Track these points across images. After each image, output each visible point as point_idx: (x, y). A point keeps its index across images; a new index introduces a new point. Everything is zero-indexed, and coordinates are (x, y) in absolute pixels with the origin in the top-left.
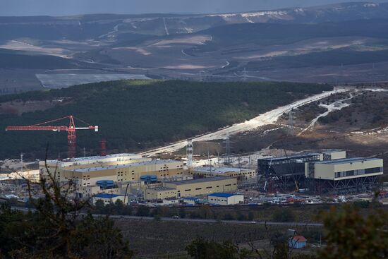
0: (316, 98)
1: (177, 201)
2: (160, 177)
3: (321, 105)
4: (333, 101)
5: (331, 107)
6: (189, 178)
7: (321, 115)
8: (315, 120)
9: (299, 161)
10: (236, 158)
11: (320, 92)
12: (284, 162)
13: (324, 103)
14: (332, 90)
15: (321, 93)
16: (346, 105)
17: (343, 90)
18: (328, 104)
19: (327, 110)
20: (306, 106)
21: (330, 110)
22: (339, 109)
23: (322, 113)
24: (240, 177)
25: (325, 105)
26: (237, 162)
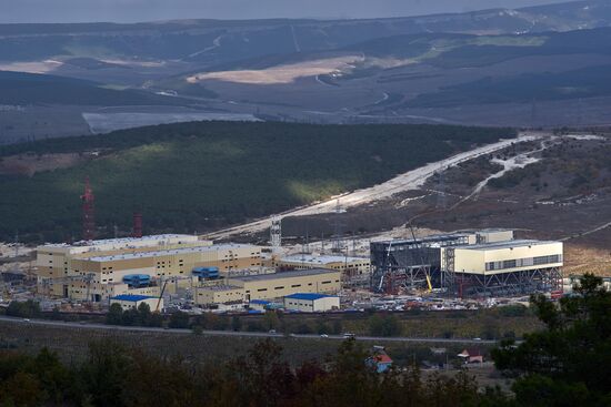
0: (488, 149)
1: (240, 306)
2: (223, 270)
3: (495, 160)
4: (513, 155)
5: (509, 164)
6: (268, 272)
7: (494, 176)
8: (482, 184)
9: (435, 245)
10: (350, 242)
11: (495, 140)
12: (411, 247)
13: (499, 157)
14: (514, 136)
15: (497, 141)
16: (533, 160)
17: (532, 138)
18: (505, 159)
19: (503, 168)
20: (470, 162)
21: (507, 168)
22: (522, 166)
23: (494, 173)
24: (349, 271)
25: (501, 161)
26: (351, 248)
